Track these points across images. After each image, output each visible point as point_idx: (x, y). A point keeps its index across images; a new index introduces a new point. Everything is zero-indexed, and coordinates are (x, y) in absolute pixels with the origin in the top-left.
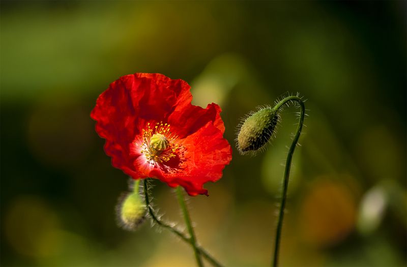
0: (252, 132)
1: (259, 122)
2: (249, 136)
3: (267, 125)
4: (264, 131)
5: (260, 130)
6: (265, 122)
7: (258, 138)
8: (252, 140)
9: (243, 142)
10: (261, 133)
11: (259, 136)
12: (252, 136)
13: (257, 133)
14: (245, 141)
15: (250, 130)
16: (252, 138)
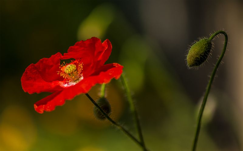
0: (197, 54)
1: (202, 47)
2: (195, 57)
3: (206, 49)
4: (204, 53)
5: (202, 53)
6: (205, 47)
7: (201, 58)
8: (197, 59)
9: (191, 61)
10: (203, 54)
11: (201, 57)
12: (197, 56)
13: (201, 54)
14: (193, 60)
15: (196, 53)
16: (197, 58)
